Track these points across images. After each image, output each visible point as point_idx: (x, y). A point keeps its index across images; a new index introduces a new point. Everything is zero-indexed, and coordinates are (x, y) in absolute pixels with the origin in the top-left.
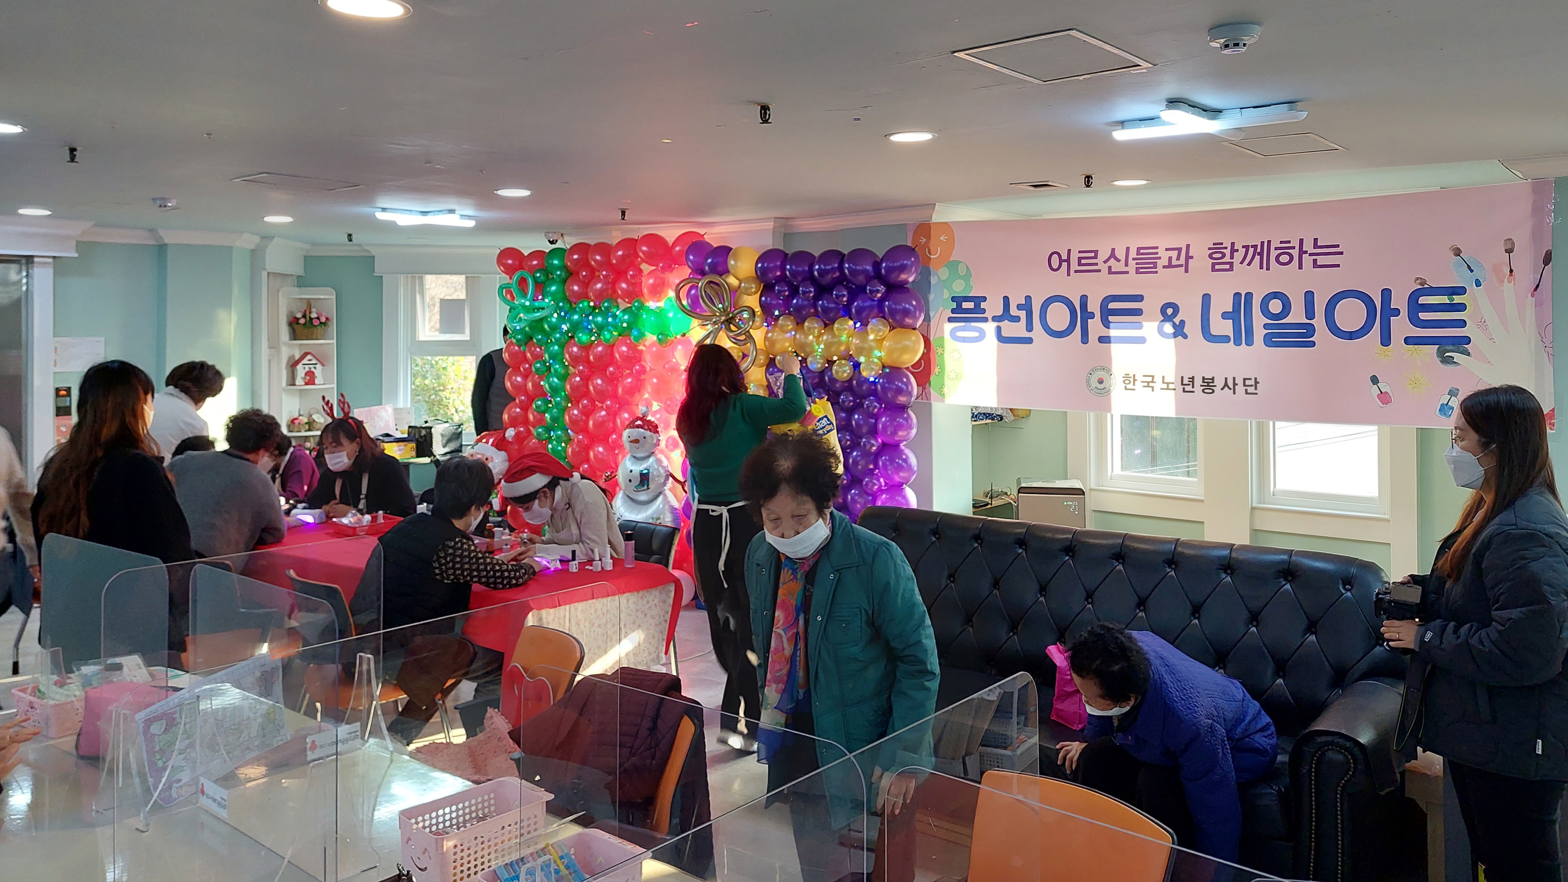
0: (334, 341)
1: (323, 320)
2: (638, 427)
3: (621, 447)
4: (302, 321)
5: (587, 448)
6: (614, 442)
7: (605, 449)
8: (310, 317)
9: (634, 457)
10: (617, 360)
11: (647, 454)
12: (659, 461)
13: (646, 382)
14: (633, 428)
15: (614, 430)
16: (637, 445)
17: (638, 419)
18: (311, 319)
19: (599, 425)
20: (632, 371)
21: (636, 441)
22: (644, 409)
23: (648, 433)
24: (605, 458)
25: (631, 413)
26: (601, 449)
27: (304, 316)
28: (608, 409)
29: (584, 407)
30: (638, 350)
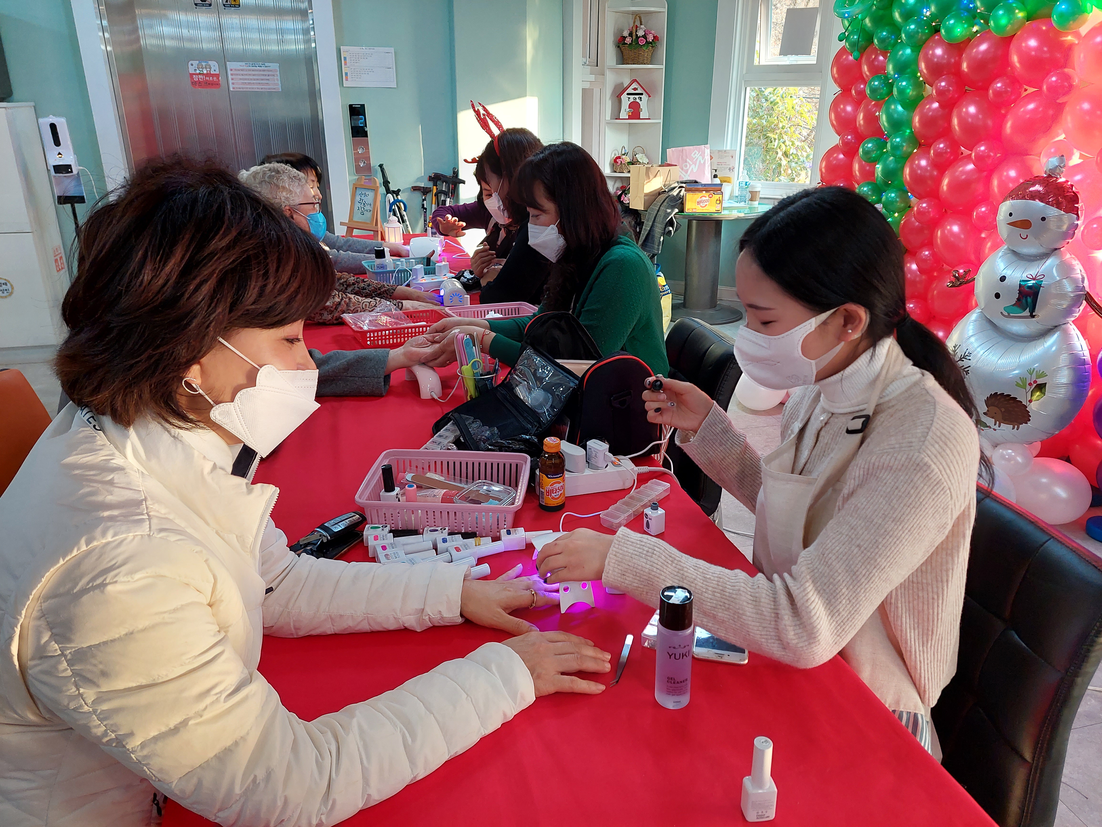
0: (664, 67)
1: (650, 38)
2: (1033, 196)
3: (993, 227)
4: (628, 40)
5: (935, 223)
6: (982, 218)
7: (962, 229)
8: (637, 35)
9: (1015, 253)
10: (1013, 67)
11: (1042, 250)
12: (1066, 269)
13: (1067, 109)
14: (1023, 198)
15: (986, 198)
16: (1024, 232)
17: (1037, 180)
18: (637, 37)
19: (958, 186)
20: (1041, 88)
21: (1024, 224)
22: (1054, 161)
23: (1053, 212)
24: (962, 245)
25: (1025, 169)
26: (956, 228)
27: (631, 35)
28: (980, 160)
29: (938, 154)
30: (1061, 44)
